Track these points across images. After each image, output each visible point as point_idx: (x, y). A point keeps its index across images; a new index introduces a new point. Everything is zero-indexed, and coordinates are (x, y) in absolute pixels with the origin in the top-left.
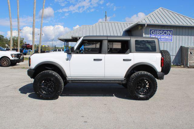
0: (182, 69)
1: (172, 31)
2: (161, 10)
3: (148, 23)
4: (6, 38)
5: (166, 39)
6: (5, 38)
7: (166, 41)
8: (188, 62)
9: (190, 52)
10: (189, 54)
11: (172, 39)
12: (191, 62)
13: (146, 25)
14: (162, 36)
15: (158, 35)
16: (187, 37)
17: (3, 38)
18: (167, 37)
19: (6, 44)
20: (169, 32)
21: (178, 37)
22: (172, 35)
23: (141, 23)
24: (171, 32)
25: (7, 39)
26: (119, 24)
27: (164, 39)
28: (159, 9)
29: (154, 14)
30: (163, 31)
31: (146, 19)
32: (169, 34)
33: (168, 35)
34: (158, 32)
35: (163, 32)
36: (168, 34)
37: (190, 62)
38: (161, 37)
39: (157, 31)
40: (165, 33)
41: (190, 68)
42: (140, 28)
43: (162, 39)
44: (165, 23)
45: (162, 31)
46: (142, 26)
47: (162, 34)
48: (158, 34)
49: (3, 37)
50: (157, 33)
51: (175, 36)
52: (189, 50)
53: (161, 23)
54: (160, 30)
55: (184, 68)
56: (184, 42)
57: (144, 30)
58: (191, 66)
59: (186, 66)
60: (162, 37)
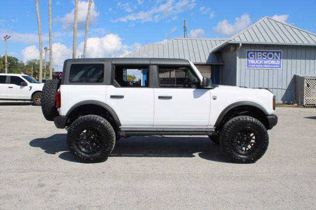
0: (295, 108)
1: (281, 52)
2: (266, 20)
3: (244, 41)
4: (21, 61)
5: (271, 65)
6: (20, 63)
7: (272, 67)
8: (304, 99)
9: (307, 84)
10: (305, 87)
11: (280, 65)
12: (309, 98)
13: (241, 45)
14: (265, 60)
15: (260, 60)
16: (303, 61)
17: (17, 63)
18: (273, 62)
19: (22, 71)
20: (276, 54)
21: (289, 61)
22: (281, 58)
23: (233, 42)
24: (279, 54)
25: (23, 64)
26: (204, 42)
27: (268, 64)
28: (263, 19)
29: (255, 28)
30: (268, 52)
31: (242, 36)
32: (277, 58)
33: (275, 59)
34: (260, 54)
35: (266, 55)
36: (275, 57)
37: (307, 98)
38: (263, 62)
39: (258, 53)
40: (270, 56)
41: (307, 107)
42: (232, 49)
43: (266, 64)
44: (269, 42)
45: (266, 53)
46: (236, 45)
47: (264, 57)
48: (260, 57)
49: (17, 60)
50: (258, 56)
51: (285, 61)
52: (305, 81)
53: (262, 41)
54: (262, 52)
55: (298, 107)
56: (299, 69)
57: (237, 52)
58: (308, 105)
59: (301, 104)
60: (265, 62)
